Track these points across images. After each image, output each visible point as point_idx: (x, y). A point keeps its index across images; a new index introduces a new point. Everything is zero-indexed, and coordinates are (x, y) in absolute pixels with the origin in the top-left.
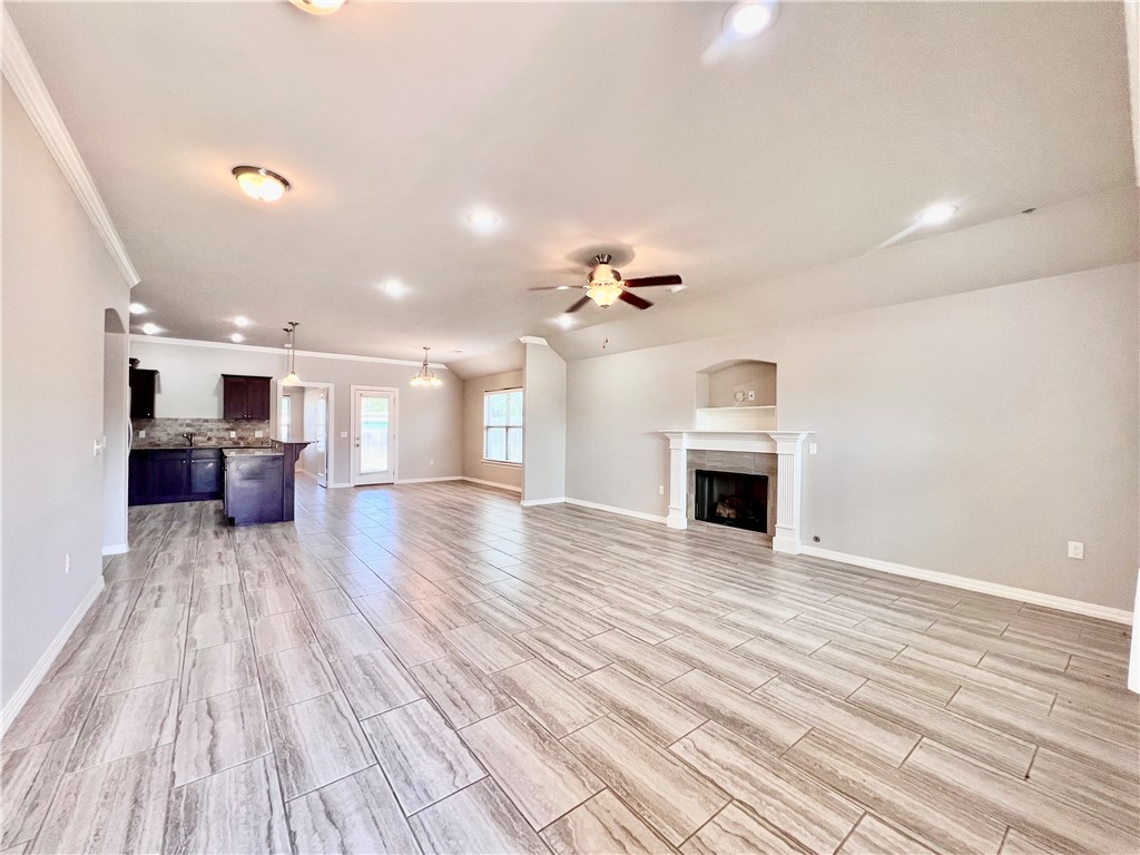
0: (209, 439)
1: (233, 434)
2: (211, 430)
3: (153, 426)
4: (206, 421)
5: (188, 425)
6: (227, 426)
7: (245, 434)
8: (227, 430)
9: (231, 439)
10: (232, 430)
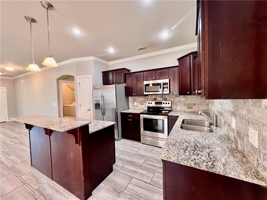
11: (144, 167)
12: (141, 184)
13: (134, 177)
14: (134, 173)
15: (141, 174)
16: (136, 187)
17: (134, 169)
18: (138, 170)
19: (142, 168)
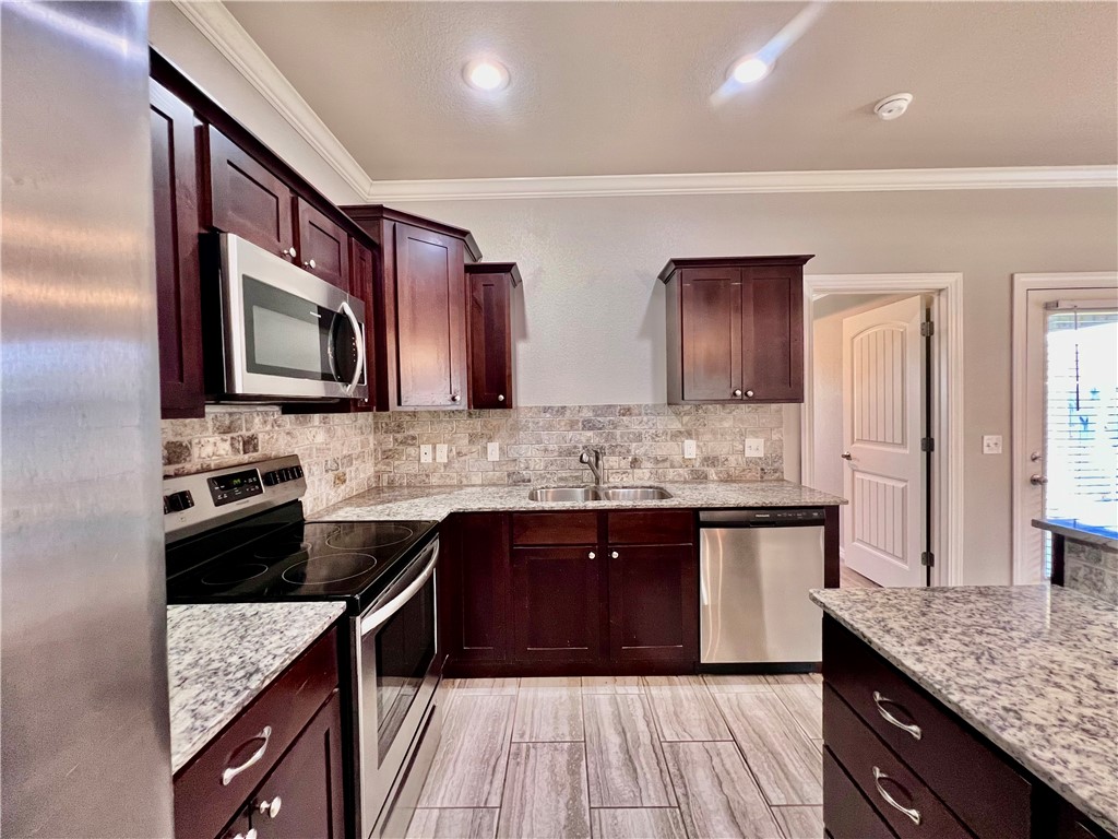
0: (635, 463)
1: (691, 449)
2: (639, 438)
3: (515, 428)
4: (627, 411)
5: (588, 425)
6: (676, 425)
7: (721, 448)
8: (676, 435)
9: (686, 462)
10: (689, 435)
11: (670, 788)
12: (766, 765)
13: (763, 806)
14: (744, 815)
15: (720, 784)
16: (793, 775)
17: (720, 828)
18: (711, 807)
19: (686, 795)
